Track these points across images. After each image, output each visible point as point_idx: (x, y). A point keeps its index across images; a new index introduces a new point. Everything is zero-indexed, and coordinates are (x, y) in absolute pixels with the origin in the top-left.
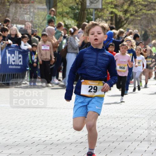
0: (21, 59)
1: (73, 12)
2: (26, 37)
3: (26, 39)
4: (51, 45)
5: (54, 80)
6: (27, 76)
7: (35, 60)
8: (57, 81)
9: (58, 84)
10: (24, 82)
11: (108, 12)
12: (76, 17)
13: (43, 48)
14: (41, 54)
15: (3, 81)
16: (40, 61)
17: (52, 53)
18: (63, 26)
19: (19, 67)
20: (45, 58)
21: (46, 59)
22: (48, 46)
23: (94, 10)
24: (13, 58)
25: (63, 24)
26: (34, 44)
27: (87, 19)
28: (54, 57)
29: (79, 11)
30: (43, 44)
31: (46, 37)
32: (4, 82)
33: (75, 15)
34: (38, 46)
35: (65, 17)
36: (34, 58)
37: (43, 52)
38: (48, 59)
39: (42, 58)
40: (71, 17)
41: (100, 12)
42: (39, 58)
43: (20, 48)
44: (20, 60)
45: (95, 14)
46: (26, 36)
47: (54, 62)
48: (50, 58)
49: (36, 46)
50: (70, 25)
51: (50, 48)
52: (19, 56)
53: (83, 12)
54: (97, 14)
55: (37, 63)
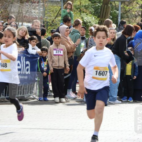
0: (29, 67)
1: (94, 5)
2: (35, 39)
3: (35, 41)
4: (66, 50)
5: (69, 94)
6: (36, 89)
7: (45, 69)
8: (73, 95)
9: (74, 99)
10: (31, 97)
11: (138, 6)
12: (97, 13)
13: (55, 52)
14: (52, 61)
15: (5, 96)
16: (51, 69)
17: (67, 59)
18: (82, 24)
19: (26, 77)
20: (58, 65)
21: (58, 67)
22: (62, 50)
23: (120, 3)
24: (19, 65)
25: (81, 21)
26: (44, 47)
27: (111, 14)
28: (69, 65)
29: (101, 4)
30: (56, 48)
31: (58, 39)
32: (7, 97)
33: (96, 9)
34: (49, 50)
35: (84, 12)
36: (44, 65)
37: (55, 58)
38: (62, 67)
39: (53, 66)
40: (91, 13)
41: (127, 6)
42: (50, 66)
43: (28, 53)
44: (27, 67)
45: (121, 8)
46: (35, 37)
47: (69, 70)
48: (64, 66)
49: (47, 51)
50: (90, 22)
51: (64, 53)
52: (25, 63)
53: (106, 6)
54: (124, 8)
55: (47, 71)
